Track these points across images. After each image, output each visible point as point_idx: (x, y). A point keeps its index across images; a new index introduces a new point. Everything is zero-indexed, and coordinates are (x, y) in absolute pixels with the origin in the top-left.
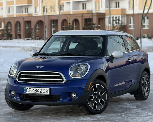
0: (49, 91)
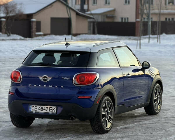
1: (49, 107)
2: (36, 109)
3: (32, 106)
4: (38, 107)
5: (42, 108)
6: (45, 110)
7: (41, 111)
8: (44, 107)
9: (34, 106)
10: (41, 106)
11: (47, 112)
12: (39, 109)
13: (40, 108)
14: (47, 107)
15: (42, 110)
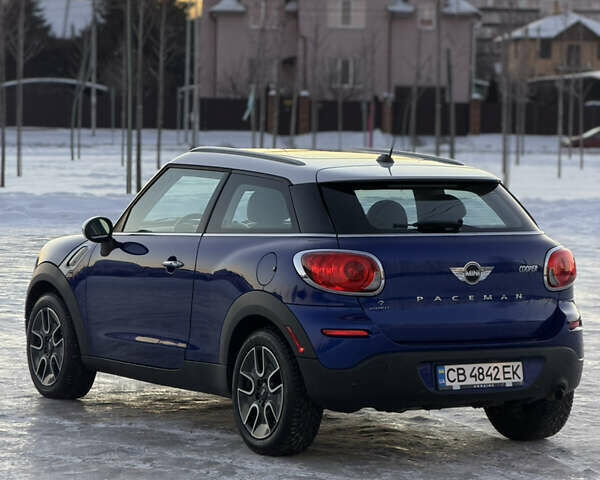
1: (500, 365)
2: (462, 378)
3: (447, 368)
4: (468, 368)
5: (481, 371)
6: (491, 375)
7: (479, 382)
8: (485, 366)
9: (455, 367)
10: (477, 366)
11: (498, 382)
12: (471, 376)
13: (476, 371)
14: (495, 365)
15: (481, 377)
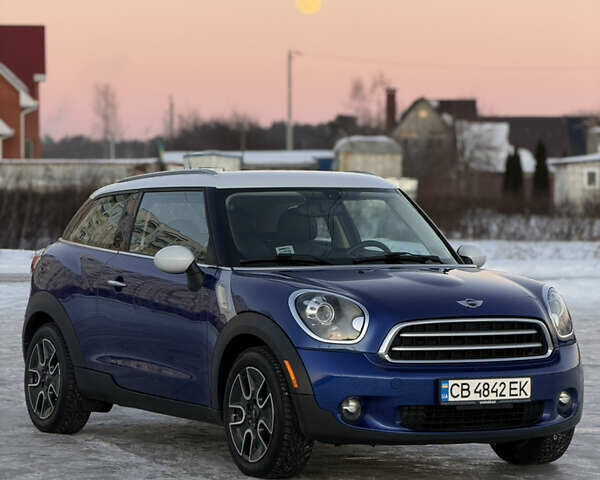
0: (528, 389)
